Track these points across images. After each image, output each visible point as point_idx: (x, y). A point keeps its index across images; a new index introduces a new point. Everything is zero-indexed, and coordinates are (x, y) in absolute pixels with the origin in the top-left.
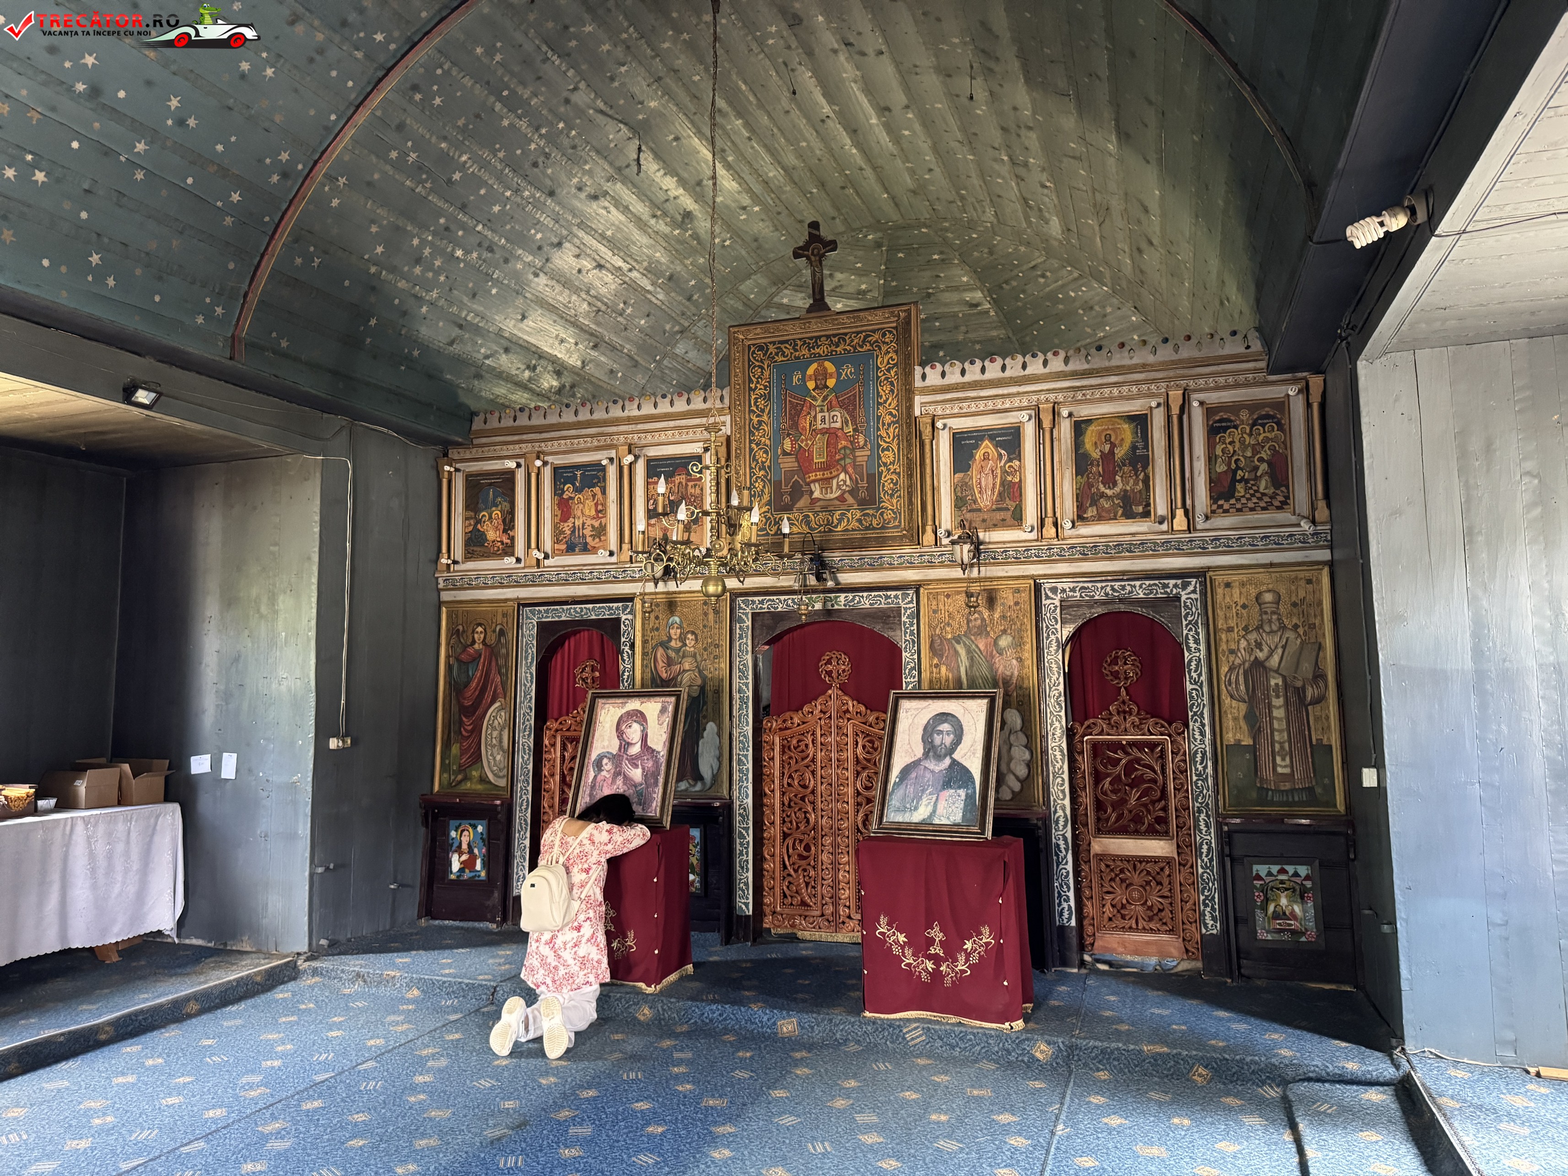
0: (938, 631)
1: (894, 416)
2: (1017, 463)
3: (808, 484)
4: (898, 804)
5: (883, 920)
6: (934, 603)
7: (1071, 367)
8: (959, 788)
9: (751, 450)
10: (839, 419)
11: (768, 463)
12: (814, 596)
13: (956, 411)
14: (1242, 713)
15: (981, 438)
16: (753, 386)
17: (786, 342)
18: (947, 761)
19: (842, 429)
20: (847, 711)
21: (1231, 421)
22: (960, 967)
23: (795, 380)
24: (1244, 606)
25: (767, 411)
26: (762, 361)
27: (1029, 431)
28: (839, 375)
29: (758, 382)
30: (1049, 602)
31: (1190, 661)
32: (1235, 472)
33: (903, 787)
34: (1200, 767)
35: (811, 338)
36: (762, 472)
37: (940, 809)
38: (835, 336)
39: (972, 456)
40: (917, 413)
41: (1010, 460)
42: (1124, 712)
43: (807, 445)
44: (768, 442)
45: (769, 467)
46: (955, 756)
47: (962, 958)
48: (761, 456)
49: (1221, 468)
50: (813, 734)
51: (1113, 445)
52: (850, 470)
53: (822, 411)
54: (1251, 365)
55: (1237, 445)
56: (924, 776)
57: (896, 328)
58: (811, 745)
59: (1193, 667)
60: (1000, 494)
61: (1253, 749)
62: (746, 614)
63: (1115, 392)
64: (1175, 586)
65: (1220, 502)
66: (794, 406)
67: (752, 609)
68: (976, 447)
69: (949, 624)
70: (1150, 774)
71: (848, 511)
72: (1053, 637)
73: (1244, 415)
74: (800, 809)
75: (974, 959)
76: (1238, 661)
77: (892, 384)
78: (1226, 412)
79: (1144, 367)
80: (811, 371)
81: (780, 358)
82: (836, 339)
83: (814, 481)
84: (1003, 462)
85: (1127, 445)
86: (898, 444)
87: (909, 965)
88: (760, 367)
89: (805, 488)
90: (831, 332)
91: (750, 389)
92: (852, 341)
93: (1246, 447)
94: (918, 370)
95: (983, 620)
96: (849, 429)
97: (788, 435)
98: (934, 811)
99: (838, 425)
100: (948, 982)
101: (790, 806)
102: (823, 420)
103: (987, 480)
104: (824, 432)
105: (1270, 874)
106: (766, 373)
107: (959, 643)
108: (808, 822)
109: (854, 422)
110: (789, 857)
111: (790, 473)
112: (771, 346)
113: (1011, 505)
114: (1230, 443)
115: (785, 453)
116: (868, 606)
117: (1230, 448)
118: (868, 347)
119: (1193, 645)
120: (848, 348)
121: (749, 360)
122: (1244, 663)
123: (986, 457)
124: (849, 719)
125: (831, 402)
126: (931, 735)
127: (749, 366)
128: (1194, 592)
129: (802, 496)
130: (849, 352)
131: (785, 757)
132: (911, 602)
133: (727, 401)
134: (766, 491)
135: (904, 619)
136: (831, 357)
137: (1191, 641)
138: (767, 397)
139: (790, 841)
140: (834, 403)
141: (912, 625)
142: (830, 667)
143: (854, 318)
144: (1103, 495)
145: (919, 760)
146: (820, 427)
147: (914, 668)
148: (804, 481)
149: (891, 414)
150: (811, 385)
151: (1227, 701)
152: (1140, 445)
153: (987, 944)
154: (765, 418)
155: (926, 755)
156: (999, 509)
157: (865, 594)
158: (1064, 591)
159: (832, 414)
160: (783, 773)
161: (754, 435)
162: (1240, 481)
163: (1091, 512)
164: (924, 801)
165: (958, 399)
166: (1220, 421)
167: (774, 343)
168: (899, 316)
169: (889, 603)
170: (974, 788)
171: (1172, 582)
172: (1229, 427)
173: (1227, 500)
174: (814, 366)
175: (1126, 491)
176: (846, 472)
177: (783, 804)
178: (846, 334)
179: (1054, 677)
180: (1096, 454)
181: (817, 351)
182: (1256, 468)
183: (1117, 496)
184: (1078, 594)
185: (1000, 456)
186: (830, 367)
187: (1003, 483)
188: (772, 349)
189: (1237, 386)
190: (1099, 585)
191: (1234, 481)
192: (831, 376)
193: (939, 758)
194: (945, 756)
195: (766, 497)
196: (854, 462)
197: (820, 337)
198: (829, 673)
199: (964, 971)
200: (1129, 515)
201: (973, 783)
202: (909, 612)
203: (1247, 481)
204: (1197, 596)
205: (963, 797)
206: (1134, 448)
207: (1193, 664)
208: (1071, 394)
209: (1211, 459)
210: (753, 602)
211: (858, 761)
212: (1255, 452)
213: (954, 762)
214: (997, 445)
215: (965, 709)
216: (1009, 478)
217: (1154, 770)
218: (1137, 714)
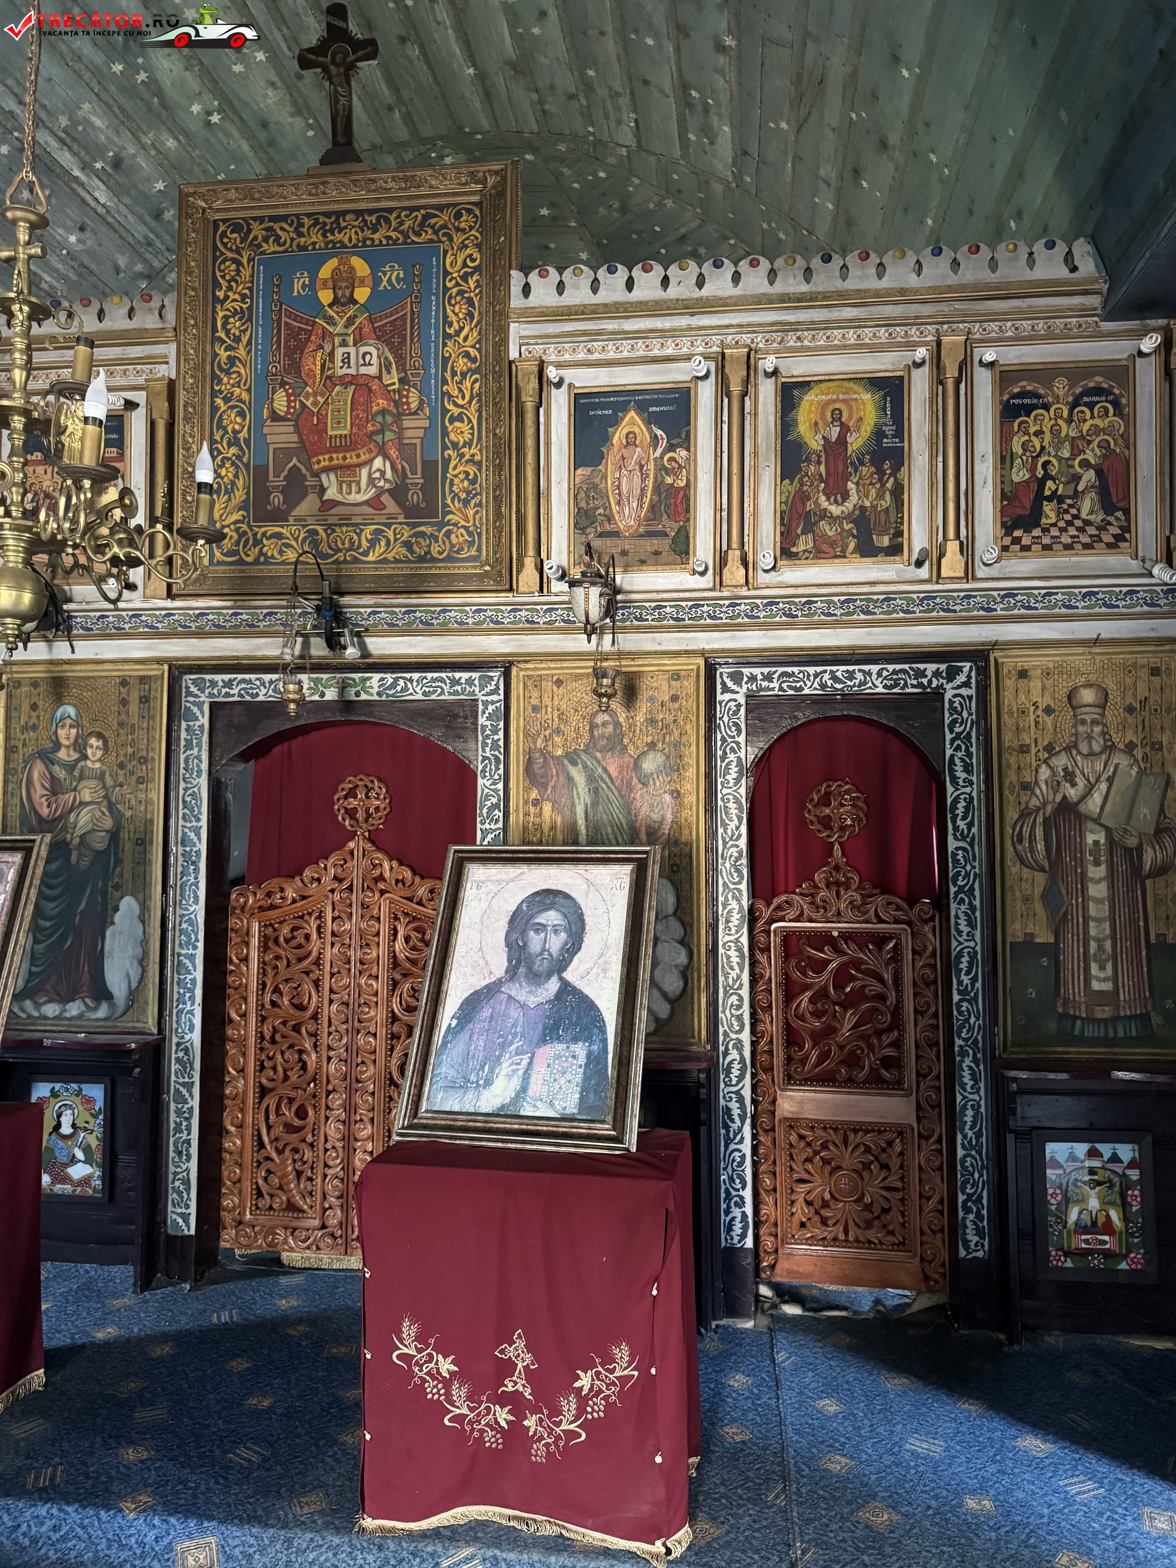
0: (540, 743)
1: (473, 360)
2: (684, 453)
3: (317, 475)
4: (452, 1073)
5: (409, 1330)
6: (535, 694)
7: (779, 288)
8: (575, 1040)
9: (214, 409)
10: (375, 360)
11: (244, 434)
12: (325, 676)
13: (581, 356)
14: (1038, 890)
15: (623, 407)
16: (221, 294)
17: (284, 218)
18: (553, 986)
19: (380, 378)
20: (381, 878)
21: (1038, 396)
22: (564, 1427)
23: (297, 286)
24: (1048, 710)
25: (245, 340)
26: (238, 251)
27: (706, 394)
28: (377, 281)
29: (230, 288)
30: (727, 696)
31: (956, 801)
32: (1041, 483)
33: (464, 1036)
34: (966, 980)
35: (327, 215)
36: (233, 450)
37: (536, 1087)
38: (371, 212)
39: (606, 439)
40: (513, 354)
41: (671, 448)
42: (838, 884)
43: (315, 403)
44: (245, 396)
45: (247, 441)
46: (568, 975)
47: (569, 1406)
48: (233, 420)
49: (1019, 475)
50: (319, 917)
51: (845, 429)
52: (393, 453)
53: (344, 344)
54: (1076, 300)
55: (1047, 437)
56: (506, 1016)
57: (478, 204)
58: (314, 936)
59: (960, 810)
60: (652, 507)
61: (1053, 951)
62: (200, 705)
63: (851, 336)
64: (937, 674)
65: (1017, 533)
66: (293, 334)
67: (211, 695)
68: (615, 421)
69: (558, 731)
70: (875, 987)
71: (389, 526)
72: (732, 757)
73: (1061, 386)
74: (291, 1046)
75: (596, 1409)
76: (1034, 802)
77: (470, 302)
78: (1030, 380)
79: (902, 295)
80: (325, 272)
81: (270, 247)
82: (373, 218)
83: (327, 470)
84: (659, 450)
85: (867, 429)
86: (479, 411)
87: (460, 1418)
88: (234, 261)
89: (310, 482)
90: (364, 206)
91: (216, 299)
92: (402, 223)
93: (1061, 442)
94: (516, 278)
95: (617, 724)
96: (392, 379)
97: (283, 384)
98: (524, 1089)
99: (373, 370)
100: (538, 1452)
101: (273, 1041)
102: (346, 360)
103: (630, 481)
104: (346, 381)
105: (1072, 1158)
106: (246, 273)
107: (574, 763)
108: (304, 1067)
109: (402, 368)
110: (269, 1128)
111: (282, 454)
112: (255, 225)
113: (671, 527)
114: (1038, 433)
115: (275, 417)
116: (420, 697)
117: (1036, 442)
118: (430, 235)
119: (961, 775)
120: (393, 235)
121: (215, 248)
122: (1045, 804)
123: (631, 441)
124: (382, 892)
125: (360, 328)
126: (524, 933)
127: (215, 259)
128: (966, 684)
129: (306, 495)
130: (395, 242)
131: (269, 957)
132: (495, 692)
133: (171, 316)
134: (240, 483)
135: (482, 720)
136: (364, 249)
137: (959, 767)
138: (246, 316)
139: (271, 1101)
140: (366, 330)
141: (495, 731)
142: (352, 803)
143: (405, 179)
144: (824, 514)
145: (499, 983)
146: (340, 372)
147: (496, 806)
148: (309, 468)
149: (467, 355)
150: (326, 296)
151: (1014, 868)
152: (889, 430)
153: (623, 1380)
154: (241, 352)
155: (512, 972)
156: (650, 534)
157: (416, 676)
158: (753, 679)
159: (363, 349)
160: (264, 985)
161: (220, 381)
162: (1049, 499)
163: (804, 543)
164: (505, 1067)
165: (585, 333)
166: (1022, 395)
167: (261, 219)
168: (484, 182)
169: (456, 693)
170: (605, 1041)
171: (931, 668)
172: (1035, 407)
173: (1028, 530)
174: (333, 263)
175: (863, 509)
176: (386, 456)
177: (263, 1038)
178: (390, 210)
179: (732, 825)
180: (815, 443)
181: (338, 236)
182: (1077, 478)
183: (849, 517)
184: (775, 685)
185: (655, 438)
186: (360, 266)
187: (657, 489)
188: (257, 231)
189: (1050, 337)
190: (811, 670)
191: (1040, 498)
192: (362, 283)
193: (537, 978)
194: (549, 976)
195: (239, 495)
196: (400, 437)
197: (344, 213)
198: (351, 813)
199: (571, 1435)
200: (867, 550)
201: (603, 1030)
202: (491, 708)
203: (1061, 500)
204: (972, 692)
205: (582, 1060)
206: (878, 434)
207: (961, 805)
208: (778, 336)
209: (1005, 459)
210: (213, 684)
211: (395, 962)
212: (1076, 451)
213: (567, 988)
214: (651, 420)
215: (589, 883)
216: (669, 480)
217: (881, 980)
218: (859, 888)
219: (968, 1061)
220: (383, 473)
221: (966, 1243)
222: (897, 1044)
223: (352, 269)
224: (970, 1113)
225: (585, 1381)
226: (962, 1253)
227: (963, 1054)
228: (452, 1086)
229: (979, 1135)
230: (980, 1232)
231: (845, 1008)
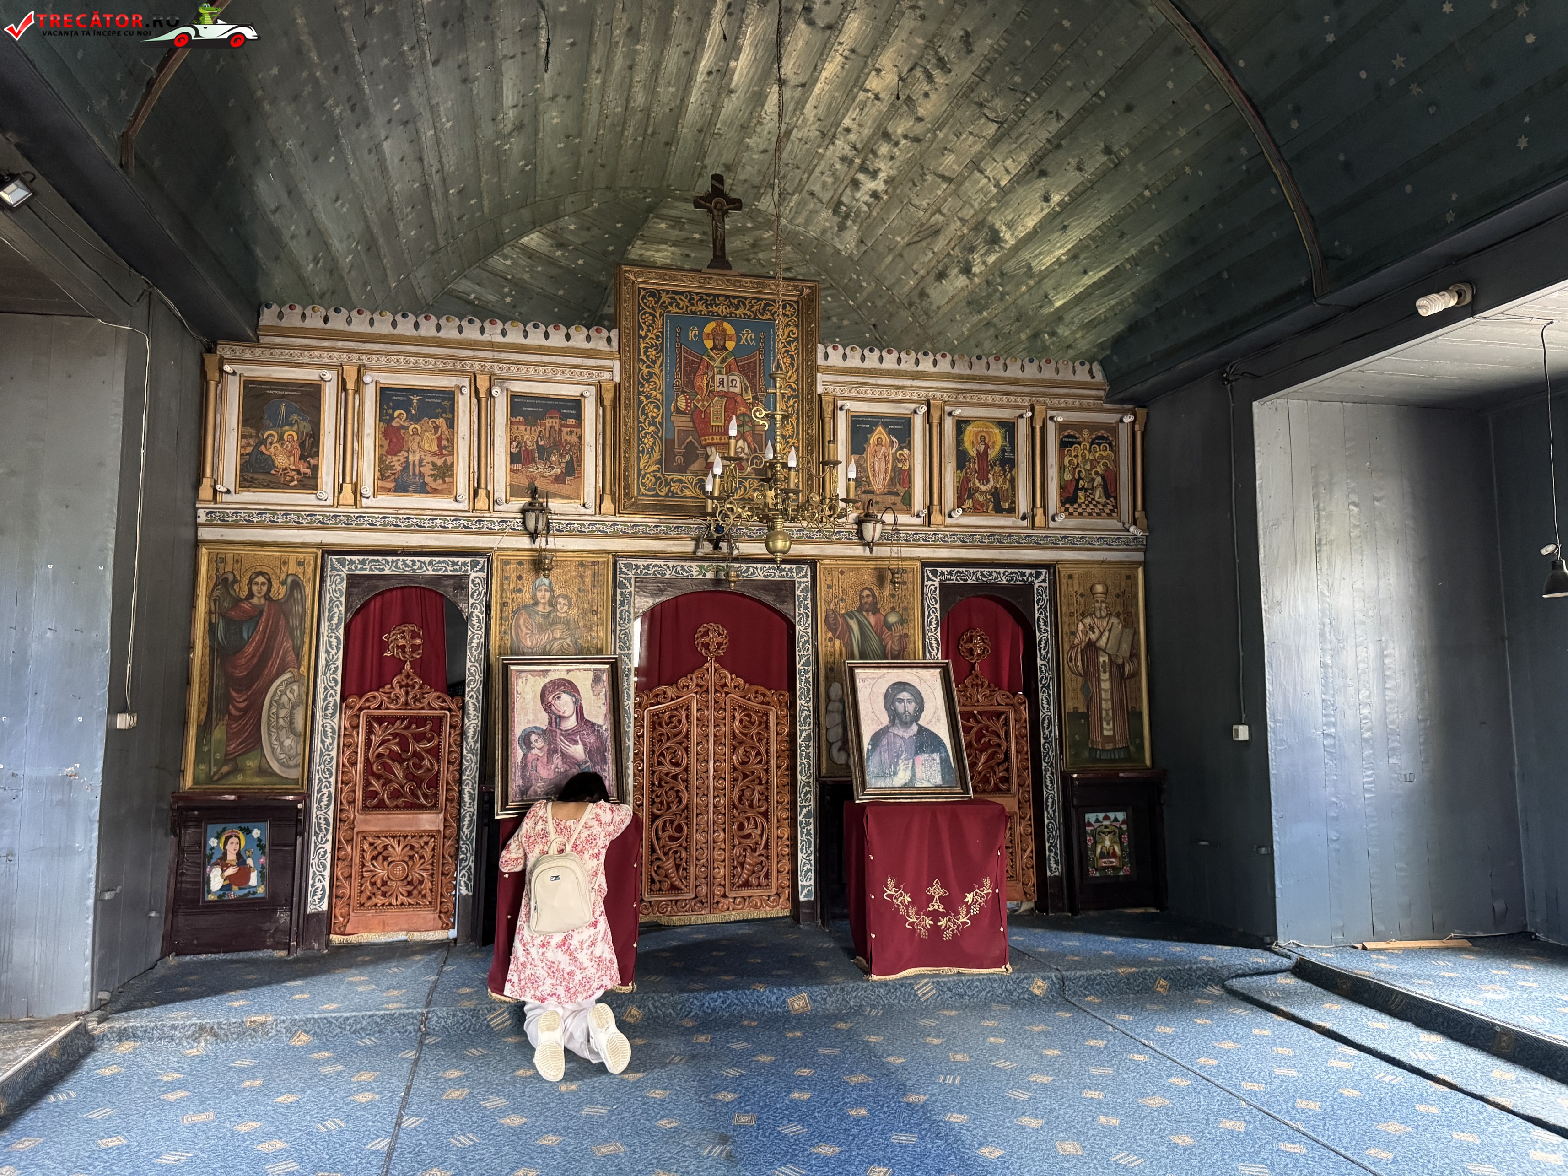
0: (832, 606)
1: (794, 390)
2: (907, 452)
3: (704, 447)
4: (876, 771)
5: (891, 883)
6: (829, 578)
7: (956, 371)
8: (932, 752)
9: (640, 402)
10: (738, 384)
11: (659, 419)
12: (706, 564)
13: (854, 394)
14: (1079, 685)
15: (876, 424)
16: (643, 333)
17: (682, 293)
18: (914, 728)
19: (741, 395)
20: (725, 685)
21: (1074, 437)
22: (962, 920)
23: (691, 335)
24: (1082, 595)
25: (659, 363)
26: (653, 308)
27: (918, 422)
28: (739, 339)
29: (649, 330)
30: (930, 583)
31: (1040, 640)
32: (1077, 481)
33: (877, 753)
34: (1047, 732)
35: (709, 295)
36: (652, 428)
37: (919, 774)
38: (734, 297)
39: (867, 440)
40: (820, 389)
42: (977, 685)
43: (703, 406)
44: (659, 396)
45: (661, 424)
46: (921, 722)
47: (963, 910)
48: (652, 410)
49: (1068, 477)
50: (687, 709)
51: (987, 447)
52: (749, 438)
53: (720, 373)
54: (1093, 392)
55: (1080, 458)
56: (895, 743)
57: (797, 302)
58: (684, 721)
59: (1043, 645)
60: (891, 479)
61: (1086, 716)
62: (629, 580)
63: (990, 399)
64: (1031, 575)
65: (1067, 506)
66: (689, 363)
67: (636, 574)
68: (871, 431)
69: (843, 600)
70: (997, 740)
71: (746, 479)
72: (933, 616)
73: (1086, 434)
74: (672, 788)
75: (975, 910)
76: (1076, 641)
77: (792, 357)
78: (1072, 429)
79: (1016, 381)
80: (709, 328)
81: (673, 309)
82: (736, 301)
84: (895, 449)
85: (998, 447)
86: (798, 418)
87: (912, 924)
88: (651, 314)
89: (700, 451)
90: (731, 293)
91: (640, 336)
92: (752, 306)
93: (1086, 461)
94: (820, 348)
95: (874, 596)
96: (749, 396)
97: (683, 392)
98: (914, 775)
99: (737, 390)
100: (948, 935)
101: (660, 786)
102: (721, 382)
103: (879, 464)
104: (722, 395)
105: (1097, 821)
106: (659, 323)
107: (852, 618)
108: (680, 801)
109: (754, 390)
110: (658, 839)
112: (664, 294)
113: (902, 490)
114: (1076, 456)
115: (678, 411)
116: (762, 578)
117: (1075, 460)
118: (769, 316)
119: (1043, 627)
120: (748, 313)
121: (639, 305)
122: (1081, 642)
123: (879, 443)
124: (727, 694)
125: (729, 365)
126: (893, 703)
127: (639, 311)
128: (1044, 581)
129: (697, 458)
130: (749, 317)
131: (655, 735)
132: (805, 576)
133: (615, 343)
134: (657, 448)
135: (798, 592)
136: (730, 318)
137: (1042, 623)
138: (660, 349)
139: (659, 822)
140: (733, 366)
141: (806, 599)
142: (706, 640)
143: (758, 283)
144: (978, 490)
145: (887, 728)
146: (718, 389)
147: (808, 642)
148: (699, 442)
149: (790, 387)
150: (709, 344)
151: (1068, 675)
152: (1008, 449)
153: (987, 894)
154: (657, 370)
155: (892, 722)
156: (890, 493)
157: (759, 566)
158: (942, 574)
159: (731, 377)
160: (653, 752)
161: (643, 386)
162: (1081, 490)
163: (968, 504)
164: (901, 766)
165: (857, 383)
166: (1069, 436)
167: (667, 292)
168: (802, 292)
169: (783, 576)
170: (947, 752)
171: (1028, 571)
172: (1074, 443)
173: (1072, 505)
174: (712, 325)
175: (996, 488)
176: (745, 440)
177: (653, 784)
178: (746, 298)
179: (934, 653)
180: (973, 453)
181: (715, 309)
182: (1093, 480)
183: (989, 492)
184: (954, 577)
185: (892, 442)
186: (730, 329)
187: (894, 469)
188: (665, 298)
189: (1081, 409)
190: (971, 570)
191: (1077, 489)
192: (730, 339)
193: (906, 725)
194: (911, 723)
195: (656, 456)
196: (753, 429)
197: (718, 296)
198: (706, 646)
199: (964, 923)
200: (999, 510)
201: (944, 747)
202: (803, 586)
203: (1086, 490)
204: (1047, 585)
205: (938, 761)
206: (1003, 451)
207: (1043, 642)
208: (954, 395)
209: (1062, 468)
210: (637, 567)
211: (734, 736)
212: (1093, 467)
213: (921, 728)
214: (890, 432)
216: (900, 465)
217: (998, 736)
218: (989, 686)
219: (1049, 774)
220: (743, 449)
221: (1050, 868)
222: (1007, 770)
223: (724, 330)
224: (1050, 800)
225: (969, 898)
226: (1049, 874)
227: (1046, 771)
228: (878, 776)
229: (1054, 811)
230: (1056, 863)
231: (981, 752)
